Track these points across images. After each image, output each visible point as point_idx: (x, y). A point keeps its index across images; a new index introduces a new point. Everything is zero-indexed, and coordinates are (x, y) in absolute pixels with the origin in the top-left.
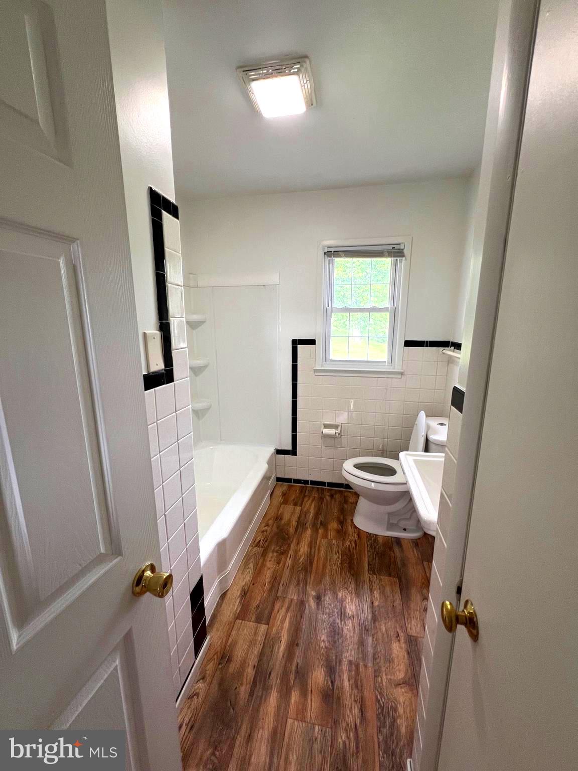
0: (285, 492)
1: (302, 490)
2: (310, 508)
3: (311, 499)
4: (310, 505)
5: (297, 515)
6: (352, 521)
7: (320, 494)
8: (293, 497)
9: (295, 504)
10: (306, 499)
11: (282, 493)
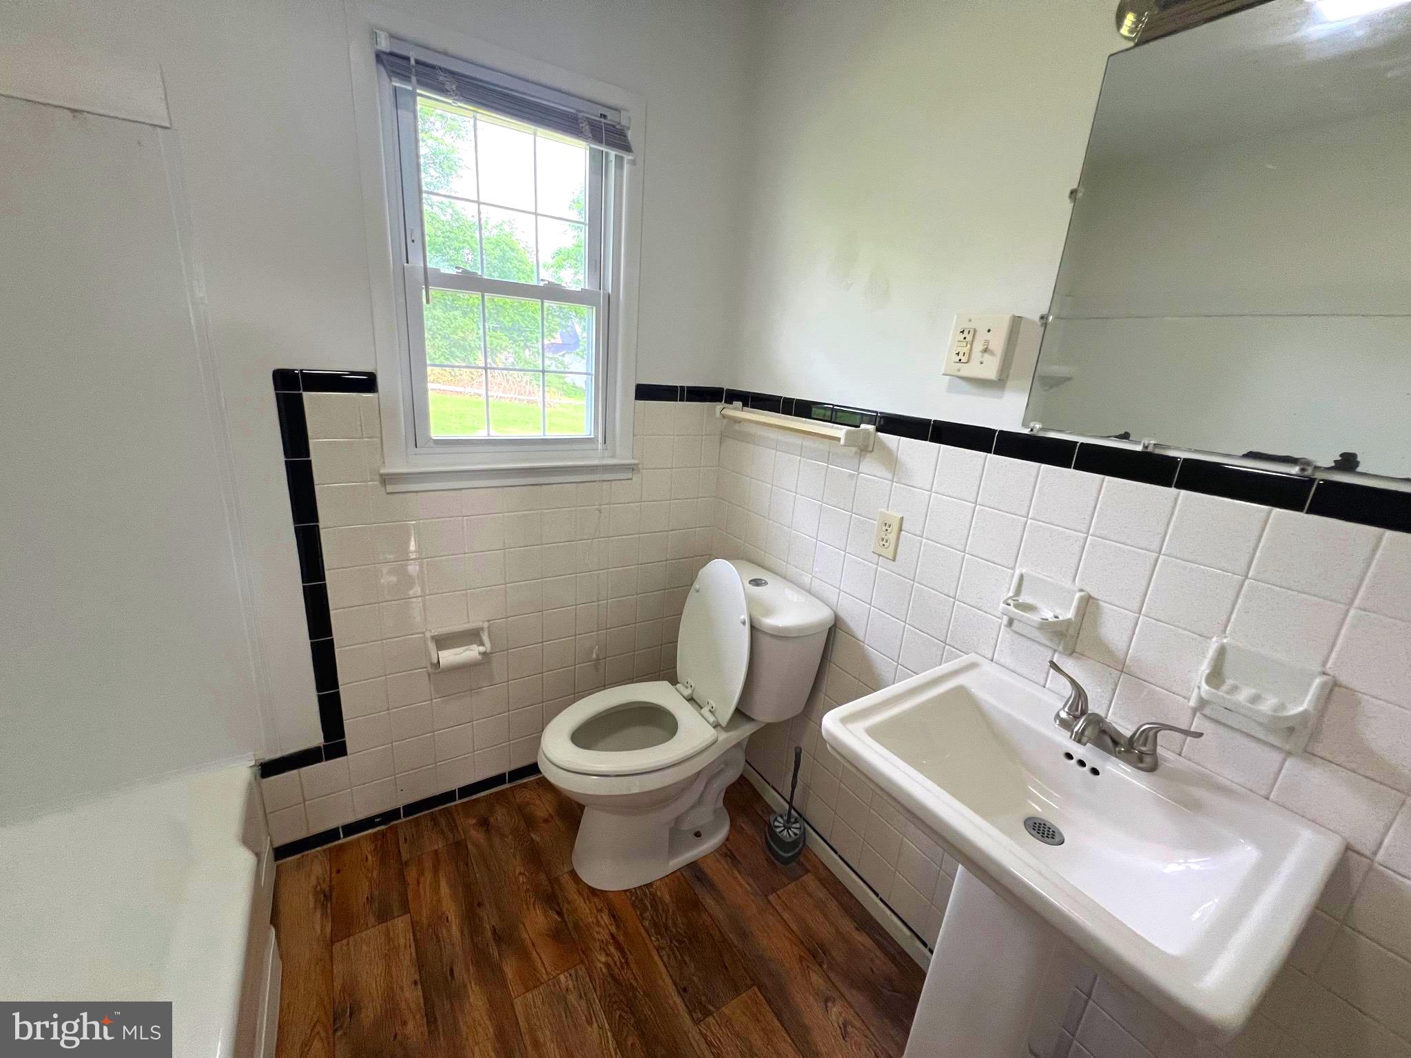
0: (326, 887)
1: (386, 850)
2: (439, 901)
3: (428, 864)
4: (436, 889)
5: (407, 957)
6: (573, 874)
7: (450, 836)
8: (364, 889)
9: (384, 916)
10: (412, 874)
11: (316, 893)
